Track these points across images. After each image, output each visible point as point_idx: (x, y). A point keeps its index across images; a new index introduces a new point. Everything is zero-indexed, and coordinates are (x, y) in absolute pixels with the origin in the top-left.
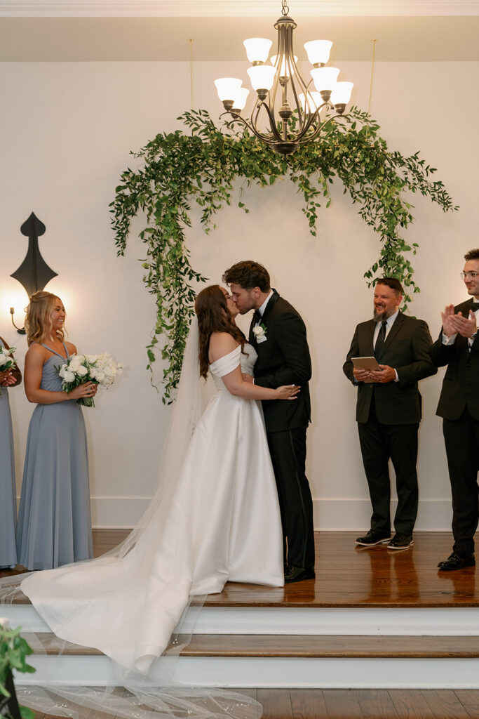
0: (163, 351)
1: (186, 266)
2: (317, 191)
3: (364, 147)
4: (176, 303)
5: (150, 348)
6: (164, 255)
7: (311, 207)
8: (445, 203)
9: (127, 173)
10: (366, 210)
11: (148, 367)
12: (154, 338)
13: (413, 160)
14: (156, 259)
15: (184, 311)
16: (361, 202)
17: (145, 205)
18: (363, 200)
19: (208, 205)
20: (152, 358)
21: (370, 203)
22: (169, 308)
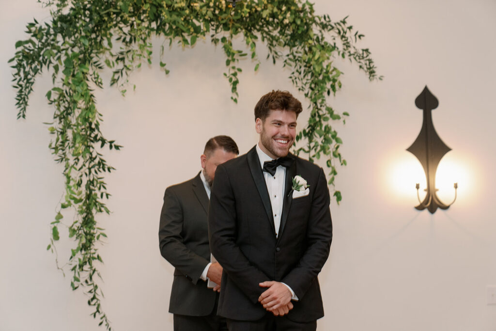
0: (70, 228)
1: (96, 132)
2: (243, 53)
3: (293, 8)
4: (86, 174)
5: (55, 224)
6: (73, 119)
7: (232, 72)
8: (371, 72)
9: (32, 25)
10: (296, 74)
11: (49, 247)
12: (59, 213)
13: (342, 24)
14: (62, 123)
15: (95, 183)
16: (291, 65)
17: (50, 62)
18: (293, 64)
19: (120, 66)
20: (56, 235)
21: (300, 67)
22: (78, 179)
